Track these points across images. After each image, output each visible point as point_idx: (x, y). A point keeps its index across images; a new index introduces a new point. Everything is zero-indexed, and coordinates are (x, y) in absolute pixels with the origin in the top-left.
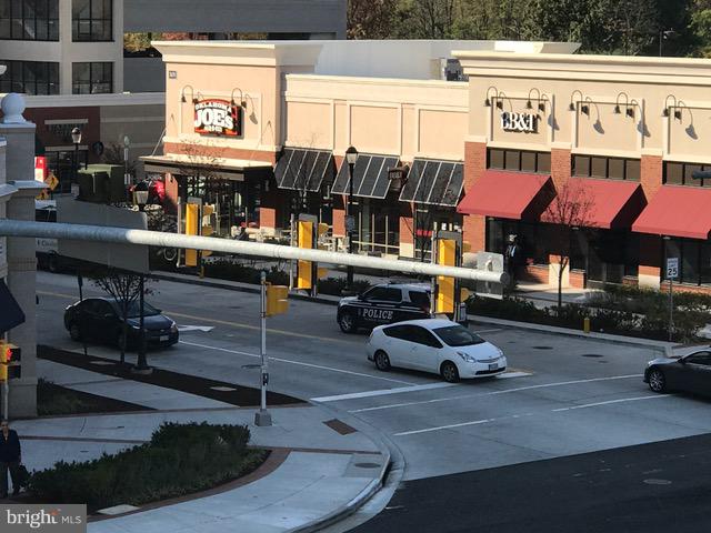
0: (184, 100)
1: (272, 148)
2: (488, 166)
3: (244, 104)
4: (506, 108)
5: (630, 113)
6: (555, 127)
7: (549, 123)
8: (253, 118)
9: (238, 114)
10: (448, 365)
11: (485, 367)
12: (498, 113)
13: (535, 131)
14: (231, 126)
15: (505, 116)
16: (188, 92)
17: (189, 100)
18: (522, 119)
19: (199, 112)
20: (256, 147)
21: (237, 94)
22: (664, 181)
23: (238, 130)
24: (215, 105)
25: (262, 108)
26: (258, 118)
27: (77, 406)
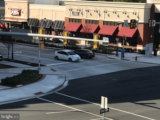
0: (9, 9)
1: (27, 18)
2: (69, 22)
3: (21, 10)
4: (73, 11)
5: (97, 12)
6: (82, 14)
7: (81, 14)
8: (23, 12)
9: (20, 12)
10: (70, 59)
11: (77, 59)
12: (71, 12)
13: (79, 15)
14: (18, 14)
15: (73, 12)
16: (10, 7)
17: (10, 9)
18: (76, 13)
19: (12, 11)
20: (23, 18)
21: (20, 8)
22: (104, 25)
23: (20, 15)
24: (15, 10)
25: (24, 10)
26: (24, 12)
27: (3, 67)
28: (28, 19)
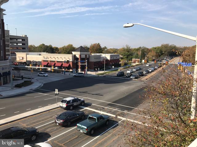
0: (18, 57)
2: (43, 61)
5: (54, 58)
6: (49, 59)
10: (44, 75)
11: (47, 75)
12: (44, 58)
13: (47, 59)
22: (57, 62)
24: (21, 57)
25: (25, 57)
28: (27, 61)
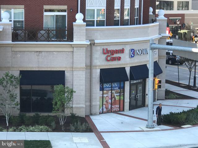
27: (176, 97)
